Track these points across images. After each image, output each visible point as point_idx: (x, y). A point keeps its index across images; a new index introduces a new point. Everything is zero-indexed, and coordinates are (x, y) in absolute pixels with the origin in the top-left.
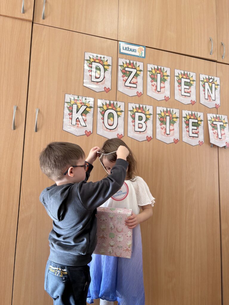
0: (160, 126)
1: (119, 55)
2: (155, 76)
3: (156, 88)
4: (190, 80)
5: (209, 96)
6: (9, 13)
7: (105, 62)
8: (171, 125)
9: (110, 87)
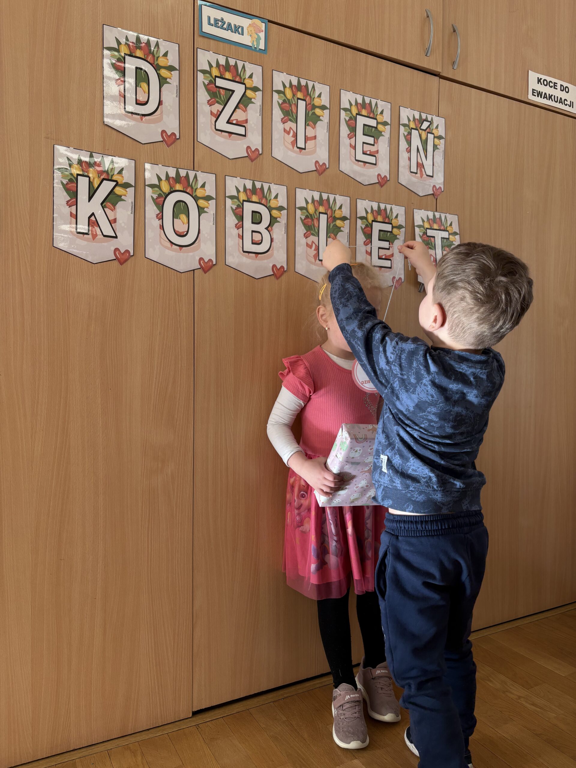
0: (303, 241)
1: (199, 41)
2: (291, 106)
3: (293, 139)
4: (376, 121)
5: (420, 166)
7: (161, 58)
8: (330, 237)
9: (177, 132)
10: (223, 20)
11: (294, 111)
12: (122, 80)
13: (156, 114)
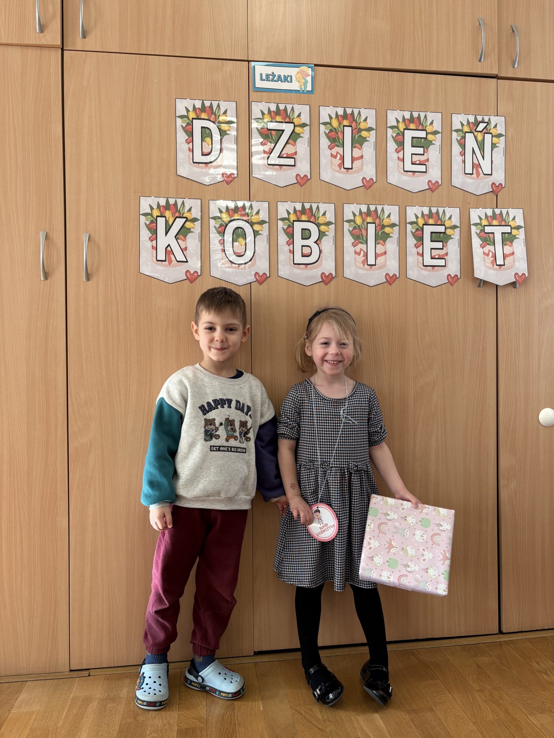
0: (352, 249)
2: (337, 133)
3: (341, 161)
4: (425, 132)
5: (476, 166)
6: (14, 37)
7: (222, 116)
8: (378, 243)
9: (235, 172)
10: (273, 73)
11: (341, 137)
12: (190, 139)
13: (217, 160)
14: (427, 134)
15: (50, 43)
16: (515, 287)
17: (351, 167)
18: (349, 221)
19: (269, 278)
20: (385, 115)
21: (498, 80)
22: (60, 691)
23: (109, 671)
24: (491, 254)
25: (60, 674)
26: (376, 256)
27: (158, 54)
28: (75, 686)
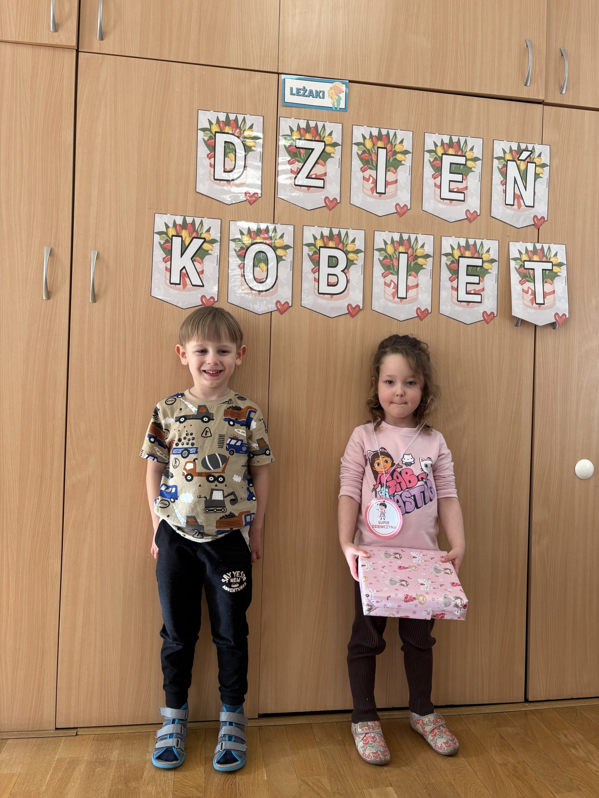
0: (382, 280)
1: (283, 111)
2: (370, 155)
3: (373, 185)
4: (465, 158)
5: (518, 197)
6: (25, 34)
7: (247, 130)
8: (410, 275)
9: (259, 191)
10: (304, 88)
11: (374, 158)
12: (212, 154)
13: (240, 178)
14: (466, 160)
15: (64, 43)
16: (554, 328)
17: (384, 192)
18: (379, 250)
19: (291, 308)
20: (423, 138)
21: (545, 106)
22: (44, 751)
23: (99, 731)
24: (530, 291)
25: (45, 732)
26: (408, 288)
27: (181, 61)
28: (61, 747)
